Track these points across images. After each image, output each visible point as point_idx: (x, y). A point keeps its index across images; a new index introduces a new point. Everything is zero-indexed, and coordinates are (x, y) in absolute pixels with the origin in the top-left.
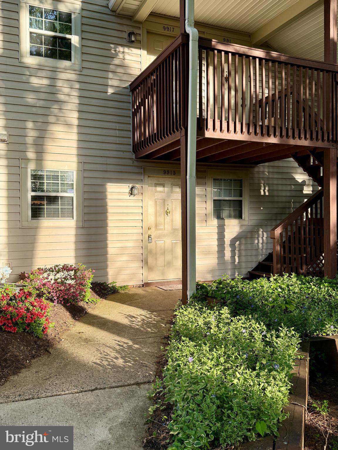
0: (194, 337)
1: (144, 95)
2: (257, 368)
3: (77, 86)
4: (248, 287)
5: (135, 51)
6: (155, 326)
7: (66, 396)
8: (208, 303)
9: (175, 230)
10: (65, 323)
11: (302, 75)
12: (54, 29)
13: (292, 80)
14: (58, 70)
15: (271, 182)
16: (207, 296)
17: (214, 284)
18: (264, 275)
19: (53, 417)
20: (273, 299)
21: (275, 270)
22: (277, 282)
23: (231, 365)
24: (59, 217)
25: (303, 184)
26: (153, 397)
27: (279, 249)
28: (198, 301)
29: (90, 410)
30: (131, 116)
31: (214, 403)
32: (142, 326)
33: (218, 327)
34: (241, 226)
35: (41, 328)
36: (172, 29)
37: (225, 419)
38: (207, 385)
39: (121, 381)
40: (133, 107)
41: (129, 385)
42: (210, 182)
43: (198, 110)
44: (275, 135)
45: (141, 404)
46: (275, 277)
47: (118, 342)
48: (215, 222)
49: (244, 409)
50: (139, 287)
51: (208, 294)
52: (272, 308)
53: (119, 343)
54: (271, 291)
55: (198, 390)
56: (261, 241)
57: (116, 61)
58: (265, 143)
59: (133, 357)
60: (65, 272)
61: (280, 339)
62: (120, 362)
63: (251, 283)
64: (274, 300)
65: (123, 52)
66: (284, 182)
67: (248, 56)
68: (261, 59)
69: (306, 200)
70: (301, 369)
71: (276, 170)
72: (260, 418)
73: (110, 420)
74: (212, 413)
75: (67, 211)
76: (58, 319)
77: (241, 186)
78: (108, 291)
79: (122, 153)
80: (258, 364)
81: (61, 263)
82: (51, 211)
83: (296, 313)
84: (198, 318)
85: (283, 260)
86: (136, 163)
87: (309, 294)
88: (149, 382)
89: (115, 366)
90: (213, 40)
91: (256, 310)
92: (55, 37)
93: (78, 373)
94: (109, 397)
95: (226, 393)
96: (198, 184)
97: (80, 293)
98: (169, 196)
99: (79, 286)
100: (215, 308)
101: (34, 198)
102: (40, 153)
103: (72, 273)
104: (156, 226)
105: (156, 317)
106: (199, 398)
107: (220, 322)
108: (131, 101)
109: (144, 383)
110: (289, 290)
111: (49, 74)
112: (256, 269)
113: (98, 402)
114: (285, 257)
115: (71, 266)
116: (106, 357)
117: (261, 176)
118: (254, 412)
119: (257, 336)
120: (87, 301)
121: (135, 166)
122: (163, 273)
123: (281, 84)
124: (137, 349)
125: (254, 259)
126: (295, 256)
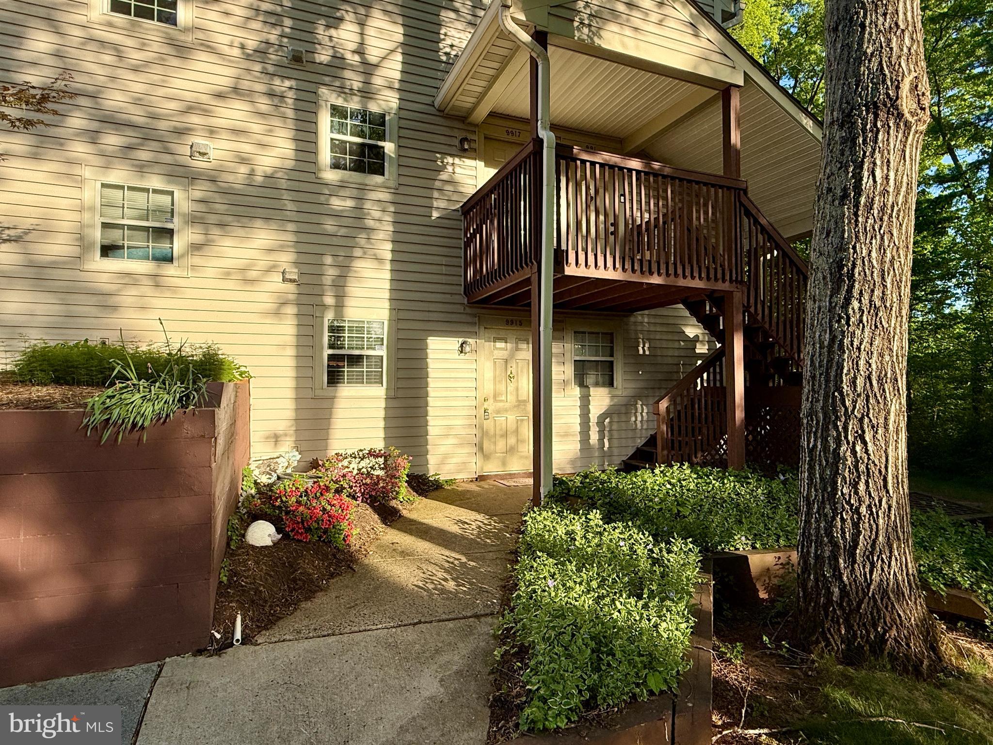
0: (553, 552)
1: (481, 220)
2: (644, 596)
3: (392, 209)
4: (625, 483)
5: (469, 162)
6: (496, 536)
7: (379, 631)
8: (570, 504)
9: (520, 403)
10: (373, 529)
11: (694, 194)
12: (361, 134)
13: (681, 201)
14: (368, 188)
15: (652, 337)
16: (568, 494)
17: (578, 478)
18: (647, 466)
19: (362, 662)
20: (660, 498)
21: (659, 459)
22: (665, 475)
23: (607, 591)
24: (363, 383)
25: (696, 339)
26: (498, 635)
27: (665, 429)
28: (556, 502)
29: (413, 651)
30: (463, 246)
31: (587, 645)
32: (478, 536)
33: (585, 538)
34: (613, 397)
35: (342, 536)
36: (518, 134)
37: (603, 668)
38: (576, 620)
39: (454, 612)
40: (466, 235)
41: (464, 618)
42: (570, 336)
43: (555, 240)
44: (659, 274)
45: (483, 644)
46: (662, 469)
47: (446, 558)
48: (577, 391)
49: (629, 655)
50: (472, 481)
51: (569, 491)
52: (659, 511)
53: (448, 559)
54: (657, 488)
55: (564, 626)
56: (639, 418)
57: (444, 176)
58: (646, 283)
59: (468, 579)
60: (372, 458)
61: (673, 555)
62: (451, 585)
63: (629, 477)
64: (662, 501)
65: (453, 164)
66: (670, 337)
67: (621, 169)
68: (638, 172)
69: (699, 362)
70: (703, 597)
71: (658, 321)
72: (652, 669)
73: (440, 667)
74: (586, 659)
75: (375, 375)
76: (363, 524)
77: (612, 342)
78: (429, 487)
79: (448, 296)
80: (646, 591)
81: (367, 447)
82: (353, 375)
83: (691, 519)
84: (557, 526)
85: (670, 445)
86: (468, 310)
87: (708, 492)
88: (492, 614)
89: (443, 591)
90: (575, 147)
91: (637, 514)
92: (363, 145)
93: (393, 599)
94: (439, 634)
95: (603, 630)
96: (554, 338)
97: (392, 488)
98: (512, 356)
99: (391, 479)
100: (581, 512)
101: (331, 357)
102: (340, 298)
103: (381, 460)
104: (495, 397)
105: (496, 523)
106: (567, 638)
107: (587, 531)
108: (462, 228)
109: (486, 615)
110: (681, 487)
111: (355, 193)
112: (632, 457)
113: (423, 641)
114: (673, 441)
115: (380, 451)
116: (431, 577)
117: (639, 328)
118: (644, 658)
119: (640, 550)
120: (402, 500)
121: (466, 314)
122: (504, 463)
123: (666, 206)
124: (474, 567)
125: (630, 443)
126: (687, 439)
